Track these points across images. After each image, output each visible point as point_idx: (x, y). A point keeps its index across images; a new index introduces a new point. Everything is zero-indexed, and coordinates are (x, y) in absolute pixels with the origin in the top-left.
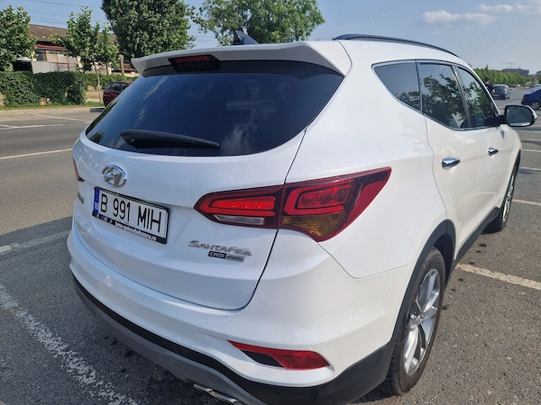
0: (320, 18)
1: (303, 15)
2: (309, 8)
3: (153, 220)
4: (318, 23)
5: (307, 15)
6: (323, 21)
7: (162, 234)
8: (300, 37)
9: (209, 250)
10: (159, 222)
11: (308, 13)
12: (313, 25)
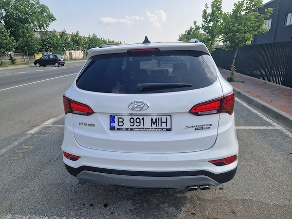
0: (54, 18)
1: (42, 15)
2: (45, 11)
3: (162, 122)
4: (53, 20)
5: (44, 15)
6: (56, 19)
7: (169, 127)
8: (42, 28)
9: (195, 128)
10: (166, 122)
11: (45, 14)
12: (50, 21)
